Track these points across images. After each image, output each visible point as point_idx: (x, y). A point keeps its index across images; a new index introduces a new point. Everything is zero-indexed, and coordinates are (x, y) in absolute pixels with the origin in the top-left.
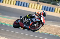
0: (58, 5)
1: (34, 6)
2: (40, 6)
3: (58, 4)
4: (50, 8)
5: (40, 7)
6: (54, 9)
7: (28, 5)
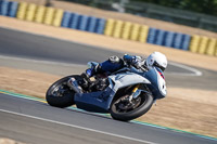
0: (116, 10)
1: (36, 12)
2: (55, 12)
3: (115, 6)
4: (89, 20)
5: (54, 18)
6: (102, 23)
7: (14, 7)
